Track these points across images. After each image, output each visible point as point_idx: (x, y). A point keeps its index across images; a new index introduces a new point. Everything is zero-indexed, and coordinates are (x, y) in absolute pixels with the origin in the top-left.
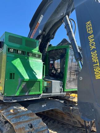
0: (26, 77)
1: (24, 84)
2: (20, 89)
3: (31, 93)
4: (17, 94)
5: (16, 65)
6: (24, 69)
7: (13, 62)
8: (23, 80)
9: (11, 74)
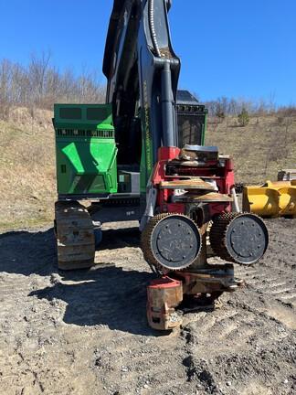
0: (80, 169)
1: (78, 179)
2: (74, 185)
3: (91, 191)
4: (71, 191)
5: (67, 154)
6: (78, 158)
7: (64, 150)
8: (75, 173)
9: (62, 166)
